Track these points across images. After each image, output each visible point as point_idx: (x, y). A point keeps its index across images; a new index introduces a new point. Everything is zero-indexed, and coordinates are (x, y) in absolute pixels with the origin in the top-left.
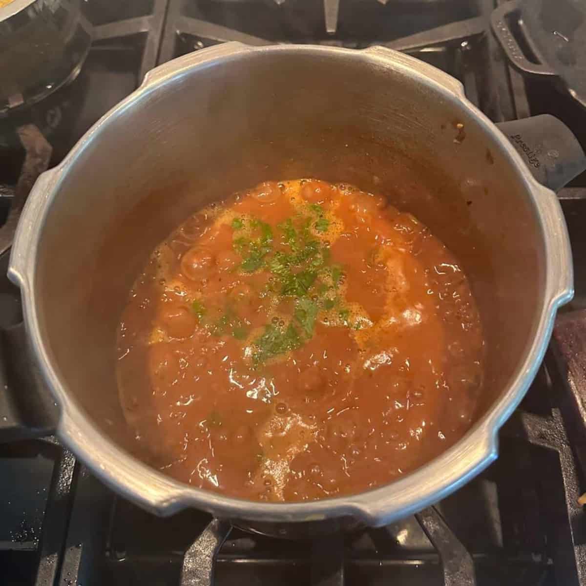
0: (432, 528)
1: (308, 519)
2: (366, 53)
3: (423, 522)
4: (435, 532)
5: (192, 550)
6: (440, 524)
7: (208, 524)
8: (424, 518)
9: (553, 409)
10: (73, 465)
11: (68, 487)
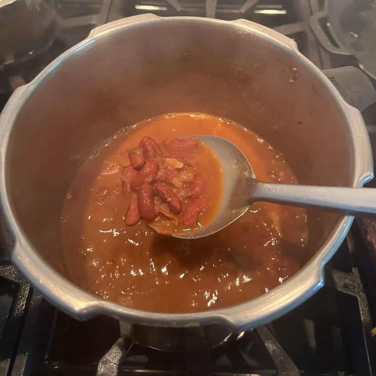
0: (271, 348)
1: (188, 325)
2: (234, 23)
3: (265, 344)
4: (274, 351)
5: (104, 359)
6: (276, 346)
7: (116, 341)
8: (265, 341)
9: (353, 268)
10: (27, 296)
11: (22, 312)
